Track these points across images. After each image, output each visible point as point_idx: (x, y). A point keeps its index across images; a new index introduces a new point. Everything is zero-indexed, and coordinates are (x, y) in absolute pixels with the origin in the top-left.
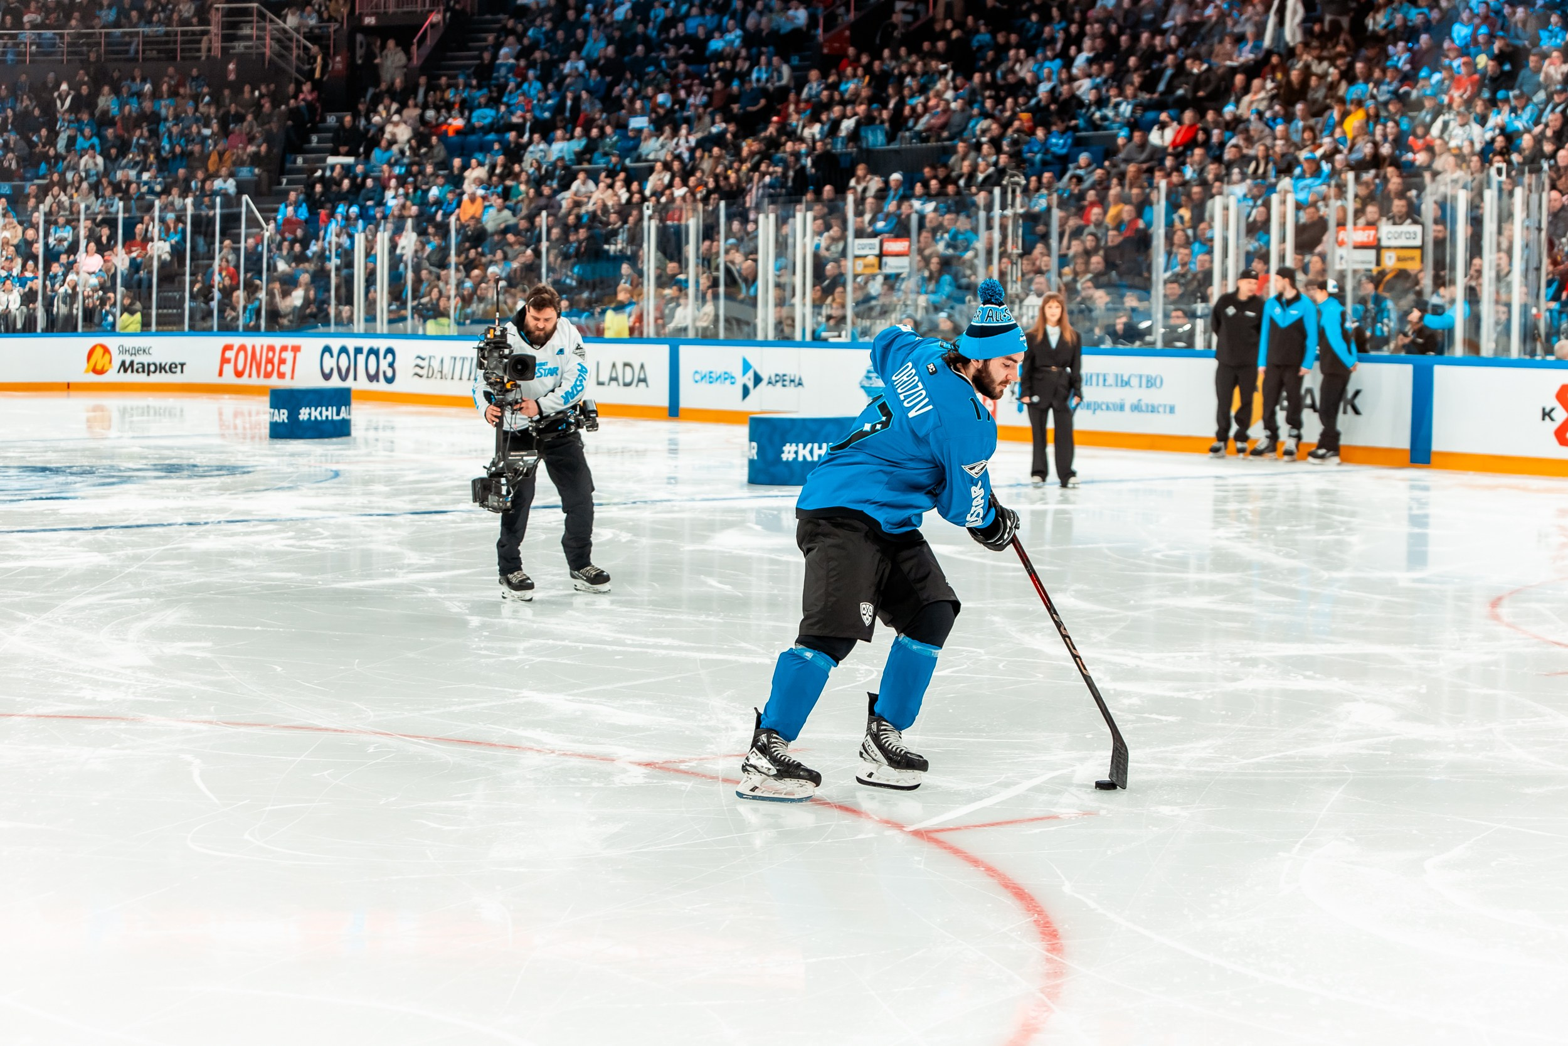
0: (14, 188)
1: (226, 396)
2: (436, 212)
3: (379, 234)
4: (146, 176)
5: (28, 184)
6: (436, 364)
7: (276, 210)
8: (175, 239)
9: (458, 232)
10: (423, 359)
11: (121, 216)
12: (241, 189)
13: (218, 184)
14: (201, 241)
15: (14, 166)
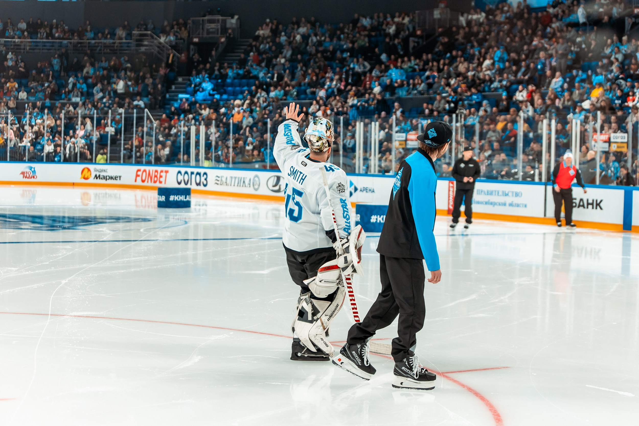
0: (51, 103)
1: (138, 190)
2: (223, 118)
3: (201, 126)
4: (104, 100)
5: (57, 102)
6: (224, 180)
8: (117, 127)
9: (233, 126)
10: (219, 177)
11: (95, 116)
13: (136, 103)
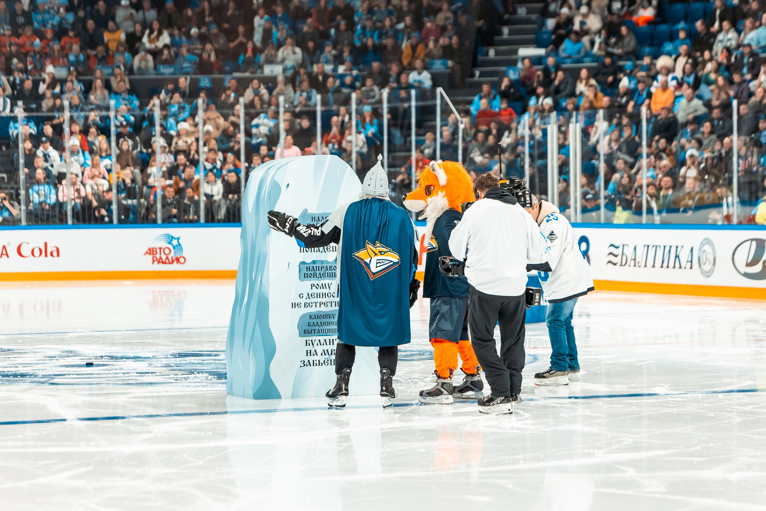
0: (213, 81)
2: (627, 102)
3: (571, 126)
4: (341, 69)
5: (228, 77)
6: (629, 252)
7: (470, 103)
8: (371, 130)
9: (648, 121)
10: (617, 248)
11: (319, 109)
12: (436, 81)
13: (413, 77)
14: (397, 133)
15: (213, 58)
